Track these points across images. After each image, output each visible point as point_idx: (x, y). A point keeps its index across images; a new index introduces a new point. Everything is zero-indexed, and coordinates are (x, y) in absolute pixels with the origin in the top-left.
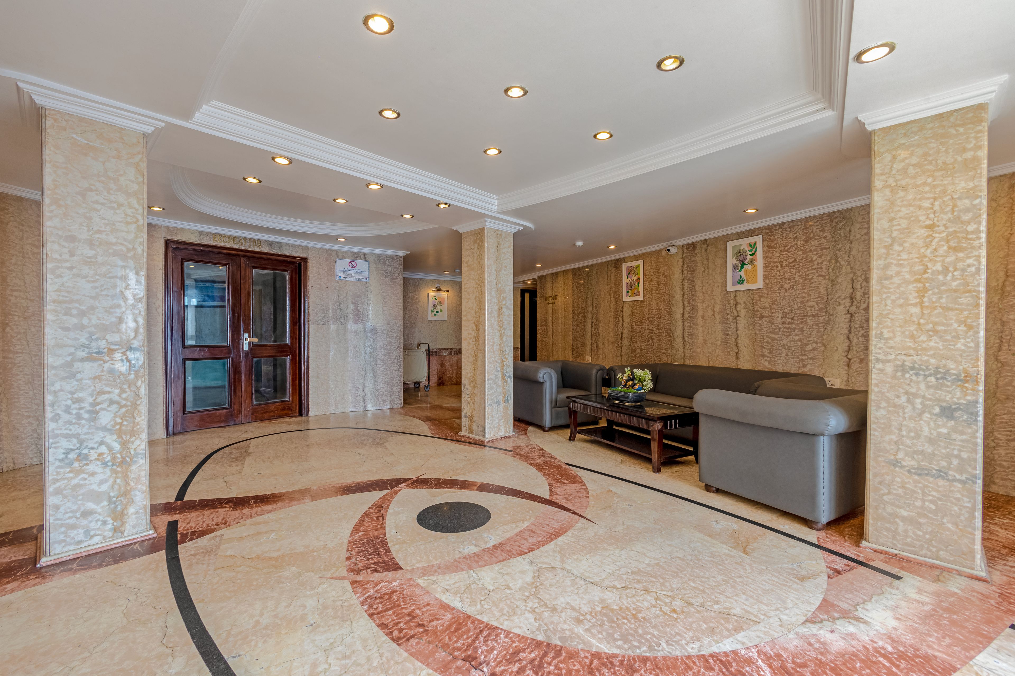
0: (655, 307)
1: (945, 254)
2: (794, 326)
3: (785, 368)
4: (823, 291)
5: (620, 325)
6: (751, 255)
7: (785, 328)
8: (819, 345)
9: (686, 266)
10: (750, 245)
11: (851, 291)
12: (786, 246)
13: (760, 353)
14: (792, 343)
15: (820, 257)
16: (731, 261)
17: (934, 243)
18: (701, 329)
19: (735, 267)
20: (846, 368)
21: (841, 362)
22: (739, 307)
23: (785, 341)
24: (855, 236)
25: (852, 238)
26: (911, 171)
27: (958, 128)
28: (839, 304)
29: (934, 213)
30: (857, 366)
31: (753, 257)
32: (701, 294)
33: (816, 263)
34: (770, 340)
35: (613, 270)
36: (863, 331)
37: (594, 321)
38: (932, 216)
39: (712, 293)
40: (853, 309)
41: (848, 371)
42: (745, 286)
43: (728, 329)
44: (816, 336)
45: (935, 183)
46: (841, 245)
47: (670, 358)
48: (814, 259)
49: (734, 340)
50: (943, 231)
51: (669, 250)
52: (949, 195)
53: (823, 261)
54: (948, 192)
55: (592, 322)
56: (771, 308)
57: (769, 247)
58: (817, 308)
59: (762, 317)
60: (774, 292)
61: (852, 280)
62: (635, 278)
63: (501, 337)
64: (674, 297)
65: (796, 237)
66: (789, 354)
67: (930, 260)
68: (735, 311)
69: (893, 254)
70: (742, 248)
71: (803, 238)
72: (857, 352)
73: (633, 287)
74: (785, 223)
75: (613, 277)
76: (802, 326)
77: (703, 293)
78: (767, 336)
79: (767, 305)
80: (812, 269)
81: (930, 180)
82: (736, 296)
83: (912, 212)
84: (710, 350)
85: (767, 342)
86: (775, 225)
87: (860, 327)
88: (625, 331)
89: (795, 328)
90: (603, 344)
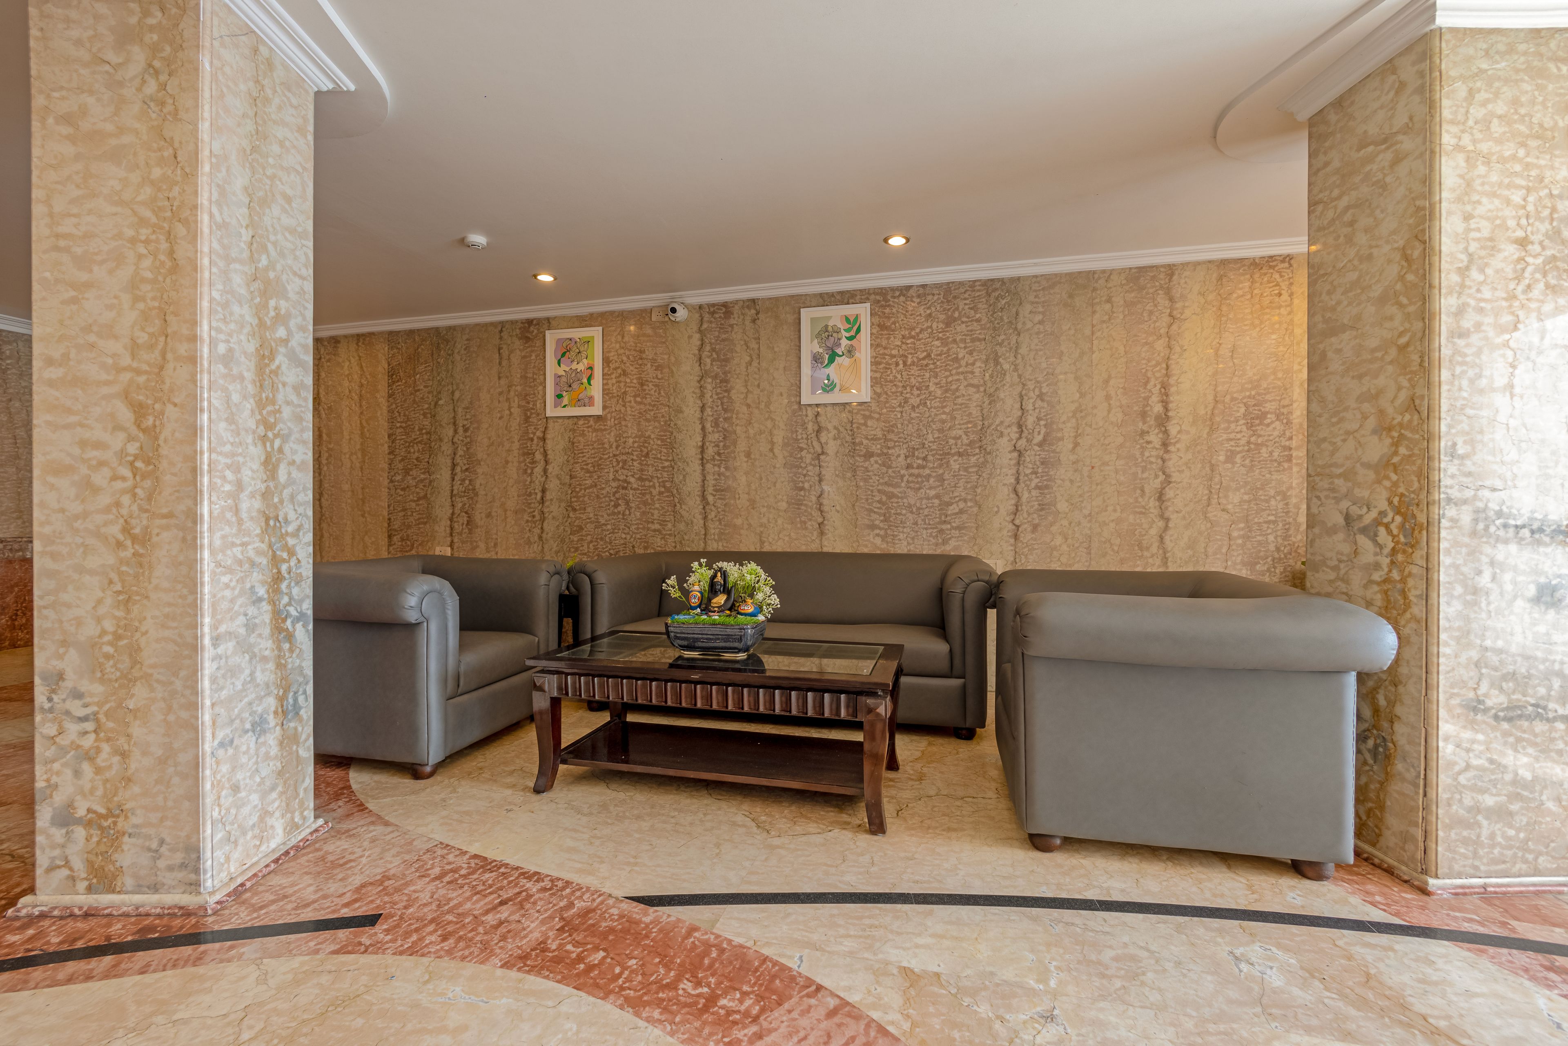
0: (632, 430)
1: (1542, 297)
2: (927, 471)
3: (912, 547)
4: (975, 412)
5: (538, 470)
6: (850, 338)
7: (911, 475)
8: (969, 504)
9: (708, 348)
10: (847, 319)
11: (1020, 413)
12: (913, 329)
13: (866, 522)
14: (924, 501)
15: (971, 353)
16: (809, 346)
17: (1527, 274)
18: (743, 480)
19: (816, 359)
20: (1012, 541)
21: (1005, 532)
22: (824, 437)
23: (912, 498)
24: (1024, 323)
25: (1020, 326)
26: (1497, 127)
27: (1559, 65)
28: (1002, 435)
29: (1528, 217)
30: (1029, 536)
31: (854, 342)
32: (745, 409)
33: (963, 363)
34: (884, 498)
35: (518, 343)
36: (1038, 480)
37: (458, 460)
38: (1524, 221)
39: (768, 405)
40: (1022, 443)
41: (1015, 546)
42: (836, 397)
43: (802, 478)
44: (965, 488)
45: (1529, 160)
46: (1003, 337)
47: (671, 540)
48: (960, 356)
49: (814, 499)
50: (1539, 254)
51: (674, 310)
52: (1546, 187)
53: (975, 360)
54: (1546, 181)
55: (454, 466)
56: (886, 440)
57: (882, 328)
58: (966, 441)
59: (869, 455)
60: (892, 409)
61: (1021, 397)
62: (581, 367)
63: (270, 465)
64: (681, 411)
65: (930, 315)
66: (920, 522)
67: (1523, 306)
68: (815, 443)
69: (1470, 287)
70: (831, 323)
71: (942, 317)
72: (1029, 514)
73: (575, 386)
74: (911, 287)
75: (516, 359)
76: (941, 471)
77: (748, 406)
78: (879, 491)
79: (879, 434)
80: (958, 374)
81: (1521, 153)
82: (817, 415)
83: (1498, 210)
84: (764, 520)
85: (879, 502)
86: (893, 289)
87: (1032, 473)
88: (553, 485)
89: (929, 476)
90: (489, 515)
